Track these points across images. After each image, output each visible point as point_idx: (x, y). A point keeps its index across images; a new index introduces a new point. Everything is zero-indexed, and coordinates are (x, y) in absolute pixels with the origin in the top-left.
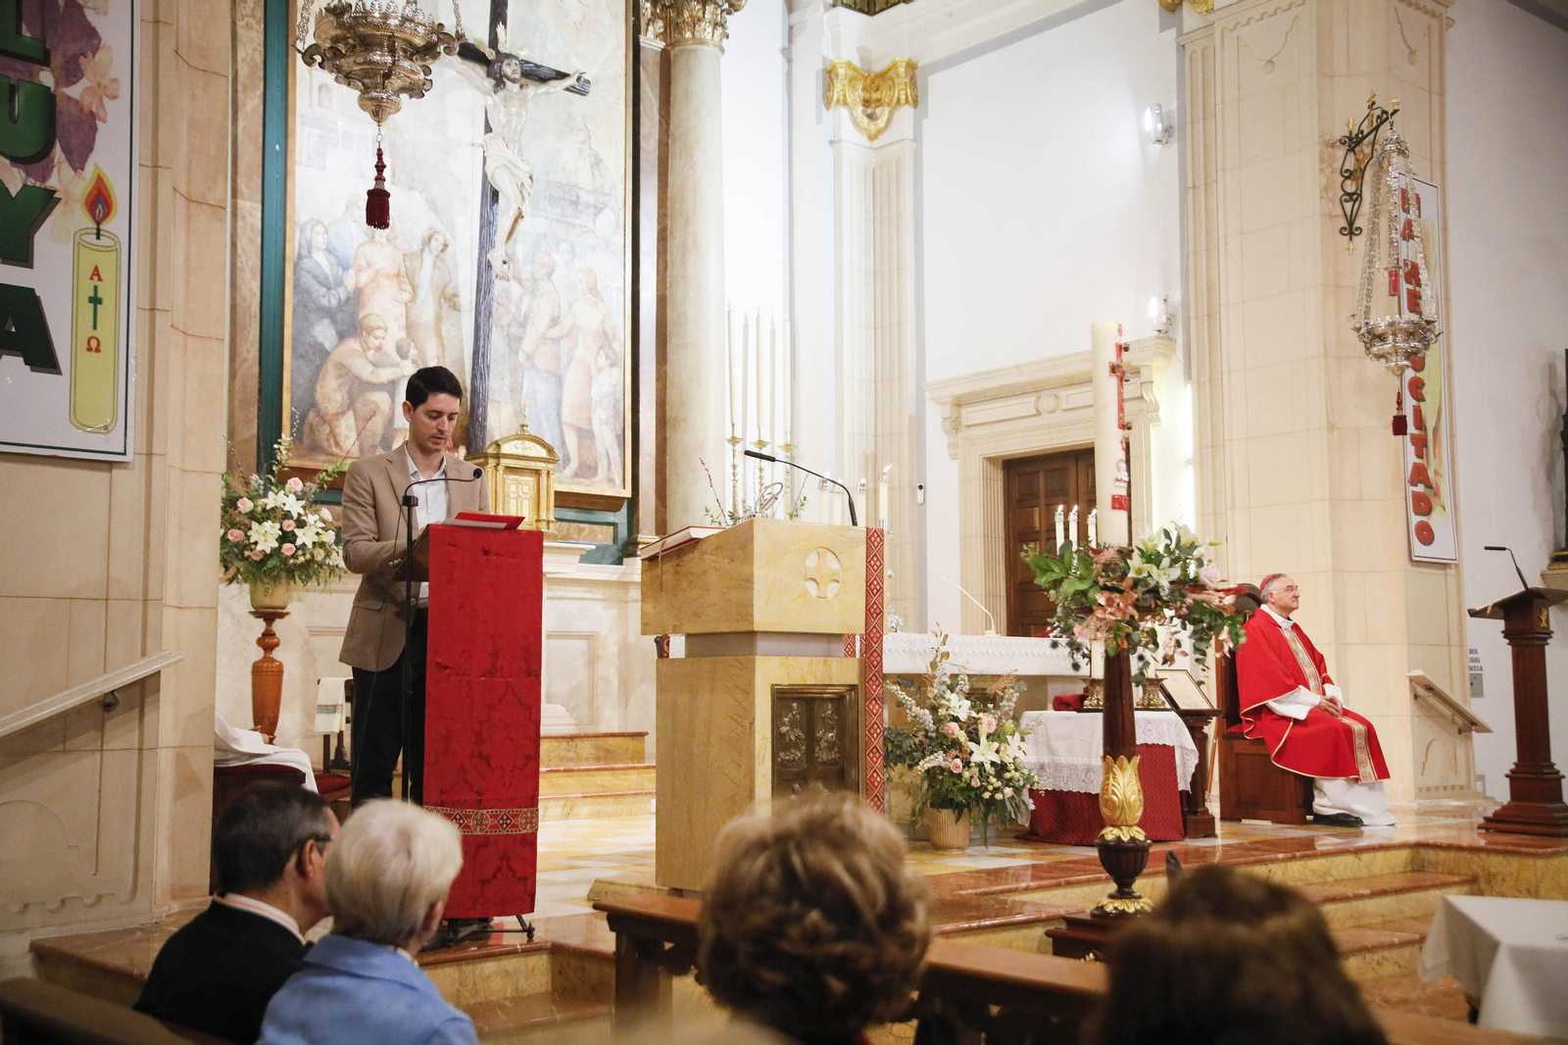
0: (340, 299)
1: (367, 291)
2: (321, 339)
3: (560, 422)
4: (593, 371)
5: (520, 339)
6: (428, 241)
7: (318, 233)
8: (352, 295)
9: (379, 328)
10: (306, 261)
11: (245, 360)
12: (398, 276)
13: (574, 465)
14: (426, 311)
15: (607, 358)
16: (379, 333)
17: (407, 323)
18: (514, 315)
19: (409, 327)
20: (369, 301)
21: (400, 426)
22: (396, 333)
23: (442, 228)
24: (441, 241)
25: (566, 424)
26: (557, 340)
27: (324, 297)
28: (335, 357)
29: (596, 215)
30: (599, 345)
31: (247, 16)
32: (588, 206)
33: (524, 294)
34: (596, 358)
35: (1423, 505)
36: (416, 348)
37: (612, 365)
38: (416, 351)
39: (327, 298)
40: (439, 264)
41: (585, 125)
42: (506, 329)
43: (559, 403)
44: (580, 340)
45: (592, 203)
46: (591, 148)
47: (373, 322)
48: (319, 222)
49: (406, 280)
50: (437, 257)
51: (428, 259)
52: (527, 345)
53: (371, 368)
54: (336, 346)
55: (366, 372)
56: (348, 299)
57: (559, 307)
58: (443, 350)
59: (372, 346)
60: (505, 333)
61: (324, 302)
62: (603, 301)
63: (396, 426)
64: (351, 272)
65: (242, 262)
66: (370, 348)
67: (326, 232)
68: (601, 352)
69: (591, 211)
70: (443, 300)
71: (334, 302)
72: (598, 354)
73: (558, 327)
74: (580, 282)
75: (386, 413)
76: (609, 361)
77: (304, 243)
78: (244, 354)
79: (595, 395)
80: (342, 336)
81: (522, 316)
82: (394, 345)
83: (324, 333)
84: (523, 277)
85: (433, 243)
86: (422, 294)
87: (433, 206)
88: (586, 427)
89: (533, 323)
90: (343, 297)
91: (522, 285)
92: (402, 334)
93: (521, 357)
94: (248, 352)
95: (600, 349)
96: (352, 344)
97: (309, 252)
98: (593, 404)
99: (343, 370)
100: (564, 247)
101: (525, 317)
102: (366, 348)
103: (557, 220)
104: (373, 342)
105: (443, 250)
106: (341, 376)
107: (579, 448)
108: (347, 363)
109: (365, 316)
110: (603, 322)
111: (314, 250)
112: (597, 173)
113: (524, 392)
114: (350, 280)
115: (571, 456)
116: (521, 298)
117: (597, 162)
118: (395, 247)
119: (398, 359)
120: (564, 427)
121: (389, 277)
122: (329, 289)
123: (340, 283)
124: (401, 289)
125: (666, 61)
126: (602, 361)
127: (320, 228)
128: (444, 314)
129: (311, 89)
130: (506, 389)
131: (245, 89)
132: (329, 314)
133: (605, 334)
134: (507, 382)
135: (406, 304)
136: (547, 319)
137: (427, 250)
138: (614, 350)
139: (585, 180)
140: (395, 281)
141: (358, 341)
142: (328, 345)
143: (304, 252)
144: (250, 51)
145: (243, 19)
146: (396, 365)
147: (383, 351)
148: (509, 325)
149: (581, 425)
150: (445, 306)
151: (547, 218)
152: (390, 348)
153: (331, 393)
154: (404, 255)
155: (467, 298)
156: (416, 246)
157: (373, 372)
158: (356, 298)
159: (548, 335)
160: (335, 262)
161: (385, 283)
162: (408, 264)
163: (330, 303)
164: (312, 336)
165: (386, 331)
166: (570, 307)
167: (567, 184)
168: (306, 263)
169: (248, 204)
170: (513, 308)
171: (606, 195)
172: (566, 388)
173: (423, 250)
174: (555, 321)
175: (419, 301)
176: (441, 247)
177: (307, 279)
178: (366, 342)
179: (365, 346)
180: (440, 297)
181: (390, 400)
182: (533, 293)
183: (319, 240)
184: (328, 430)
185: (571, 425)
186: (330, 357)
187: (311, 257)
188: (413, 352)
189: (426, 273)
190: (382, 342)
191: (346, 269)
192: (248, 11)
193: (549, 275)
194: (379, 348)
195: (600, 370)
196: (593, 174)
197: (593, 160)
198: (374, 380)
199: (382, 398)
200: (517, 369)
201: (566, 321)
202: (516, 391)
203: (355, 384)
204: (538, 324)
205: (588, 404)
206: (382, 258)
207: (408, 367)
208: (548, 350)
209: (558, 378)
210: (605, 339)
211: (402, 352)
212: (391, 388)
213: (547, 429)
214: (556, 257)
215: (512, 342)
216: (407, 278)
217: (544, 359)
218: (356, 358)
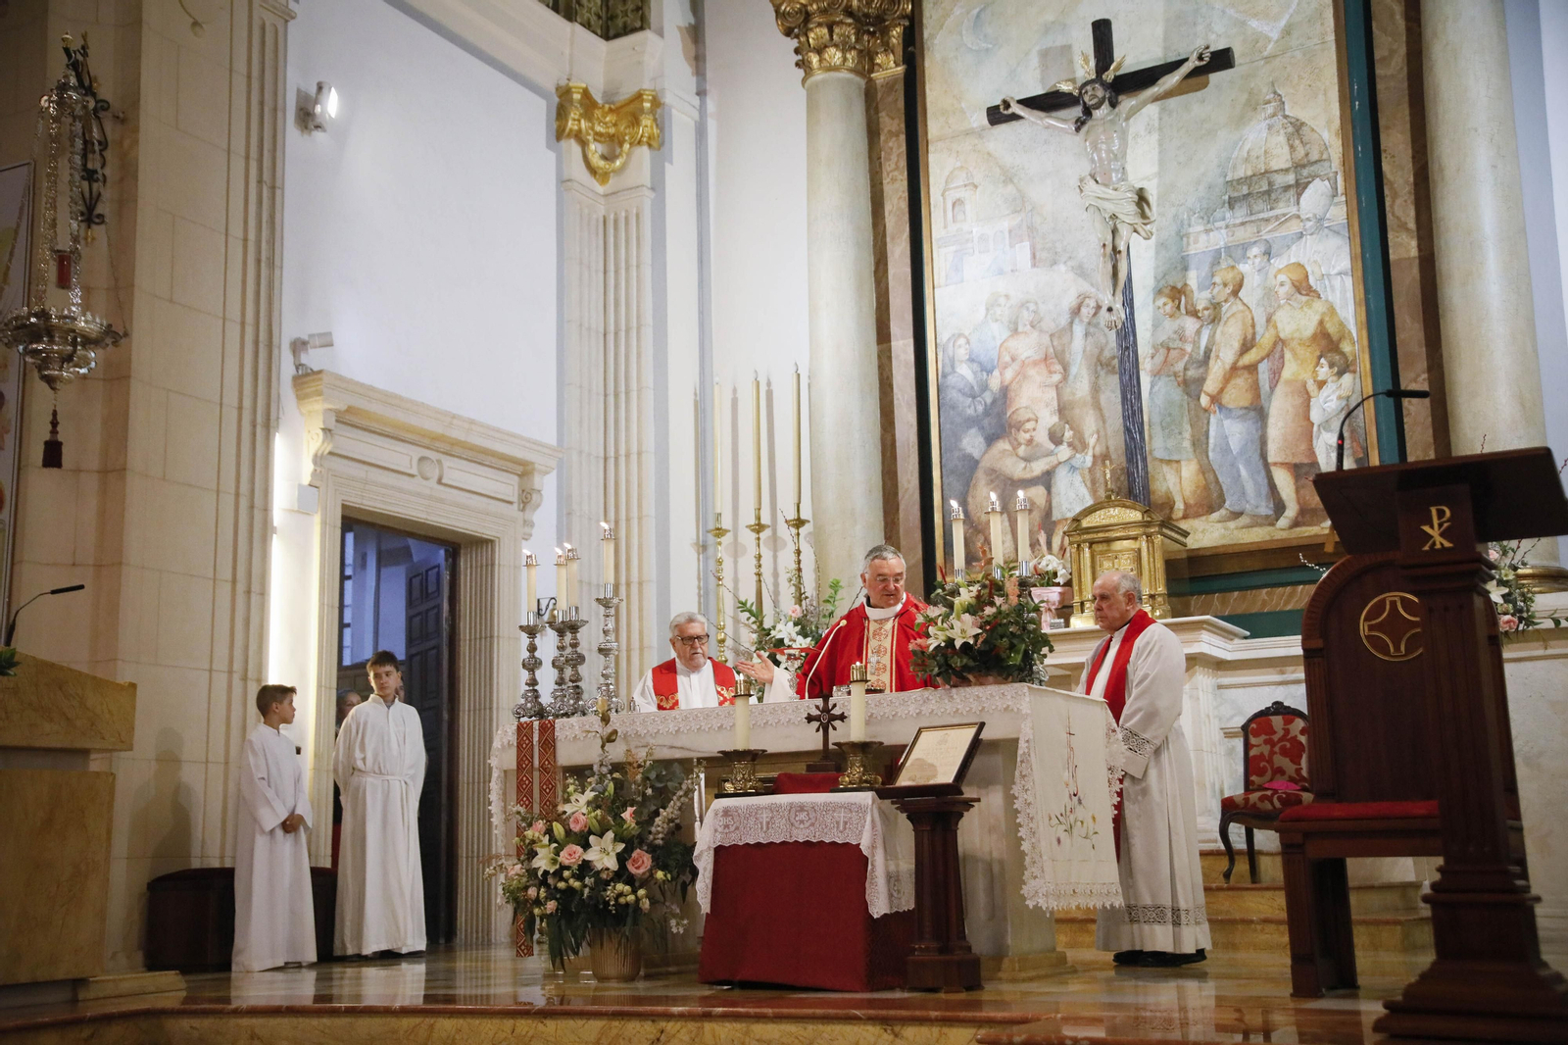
0: (985, 403)
1: (1014, 386)
2: (969, 450)
3: (1266, 465)
4: (1311, 387)
5: (1201, 380)
6: (1076, 311)
7: (960, 346)
8: (997, 396)
9: (1028, 420)
10: (950, 377)
11: (907, 490)
12: (1046, 359)
13: (1291, 511)
14: (1082, 386)
15: (1331, 366)
16: (1029, 426)
17: (1059, 405)
18: (1191, 356)
19: (1063, 410)
20: (1016, 396)
21: (1059, 517)
22: (1048, 419)
23: (1093, 290)
24: (1092, 304)
25: (1275, 464)
26: (1252, 368)
27: (969, 407)
28: (985, 464)
29: (1299, 195)
30: (1319, 353)
31: (891, 171)
32: (1287, 188)
33: (1202, 326)
34: (1314, 371)
36: (1071, 428)
37: (1340, 374)
38: (1071, 432)
39: (973, 407)
40: (1092, 330)
41: (1275, 93)
42: (1182, 374)
43: (1263, 442)
44: (1288, 355)
45: (1293, 182)
46: (1285, 117)
47: (1023, 415)
48: (960, 335)
49: (1055, 360)
50: (1089, 323)
51: (1079, 330)
52: (1211, 385)
53: (1023, 464)
54: (985, 452)
55: (1017, 469)
56: (994, 402)
57: (1253, 326)
58: (1104, 422)
59: (1022, 441)
60: (1180, 379)
61: (970, 412)
62: (1319, 297)
63: (1054, 519)
64: (996, 373)
65: (898, 399)
66: (1020, 444)
67: (968, 342)
68: (1323, 360)
69: (1292, 192)
70: (1099, 368)
71: (980, 408)
72: (1318, 364)
73: (1254, 349)
74: (1282, 284)
75: (1043, 507)
76: (1336, 369)
77: (947, 361)
78: (906, 485)
79: (1316, 416)
80: (991, 440)
81: (1202, 352)
82: (1047, 433)
83: (972, 443)
84: (1200, 307)
85: (1084, 310)
86: (1074, 370)
87: (1081, 271)
88: (1306, 461)
89: (1218, 357)
90: (989, 401)
91: (1198, 318)
92: (1055, 419)
93: (1204, 400)
94: (909, 482)
95: (1320, 357)
96: (1003, 445)
97: (953, 367)
98: (1315, 428)
99: (994, 474)
100: (1255, 251)
101: (1205, 353)
102: (1016, 445)
103: (1243, 224)
104: (1023, 437)
105: (1095, 314)
106: (992, 481)
107: (1297, 491)
108: (997, 466)
109: (1013, 412)
110: (1321, 323)
111: (957, 364)
112: (1297, 142)
113: (1211, 441)
114: (995, 383)
115: (1287, 504)
116: (1198, 332)
117: (1296, 130)
118: (1041, 331)
119: (1052, 446)
120: (1273, 468)
121: (1035, 363)
122: (974, 397)
123: (985, 387)
124: (1050, 372)
126: (1324, 371)
127: (962, 341)
128: (1101, 382)
129: (945, 212)
130: (1187, 444)
131: (893, 239)
132: (972, 422)
133: (1326, 335)
134: (1187, 435)
135: (1057, 386)
136: (1236, 345)
137: (1077, 321)
138: (1343, 354)
139: (1279, 159)
140: (1043, 366)
141: (1007, 440)
142: (976, 454)
143: (948, 369)
144: (895, 201)
145: (888, 175)
146: (1050, 453)
147: (1034, 443)
148: (1186, 369)
149: (1297, 461)
150: (1102, 373)
151: (1227, 227)
152: (1042, 437)
153: (982, 499)
154: (1052, 336)
156: (1064, 320)
157: (1025, 468)
158: (1003, 397)
159: (1241, 363)
160: (979, 369)
161: (1032, 372)
162: (1055, 343)
163: (976, 411)
164: (960, 450)
165: (1037, 421)
166: (1269, 320)
167: (1254, 175)
168: (952, 380)
169: (901, 342)
170: (1189, 348)
171: (1316, 162)
172: (1271, 420)
173: (1072, 323)
174: (1246, 346)
175: (1071, 377)
176: (1092, 312)
177: (952, 395)
178: (1016, 439)
179: (1015, 443)
180: (1096, 365)
181: (1045, 492)
182: (1214, 320)
183: (962, 353)
184: (982, 539)
185: (1282, 464)
186: (980, 465)
187: (955, 372)
188: (1068, 434)
189: (1079, 345)
190: (1033, 434)
191: (990, 372)
192: (893, 166)
193: (1235, 293)
194: (1030, 442)
195: (1321, 384)
196: (1292, 147)
197: (1290, 129)
198: (1028, 476)
199: (1038, 493)
200: (1199, 421)
201: (1265, 339)
202: (1200, 443)
203: (1008, 486)
204: (1226, 355)
205: (1307, 432)
206: (1027, 347)
207: (1064, 452)
208: (1241, 382)
209: (1258, 412)
210: (1327, 343)
211: (1056, 438)
212: (1047, 479)
213: (1248, 477)
214: (1244, 268)
215: (1191, 387)
216: (1056, 358)
217: (1237, 394)
218: (1006, 458)
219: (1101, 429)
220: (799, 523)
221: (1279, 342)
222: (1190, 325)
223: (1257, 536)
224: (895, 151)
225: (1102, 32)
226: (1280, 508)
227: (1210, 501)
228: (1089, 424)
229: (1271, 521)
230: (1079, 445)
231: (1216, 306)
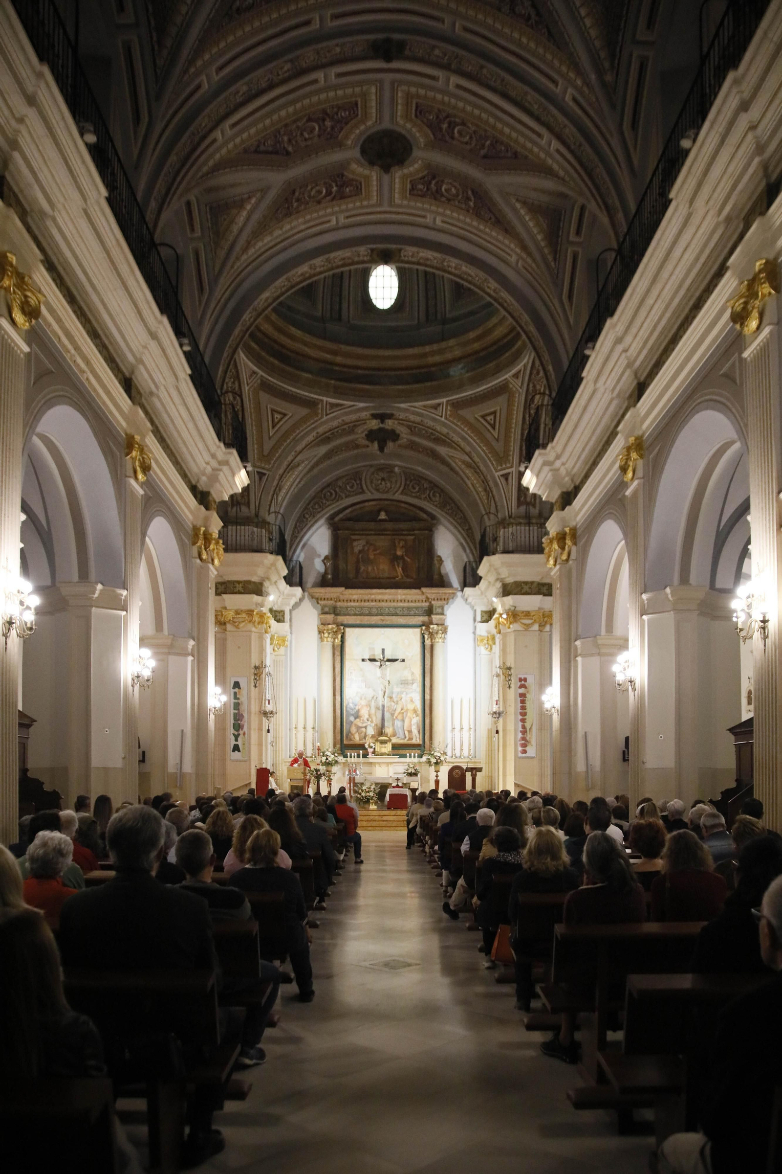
1: (360, 709)
4: (412, 718)
6: (373, 698)
13: (407, 738)
14: (373, 711)
16: (363, 717)
19: (370, 715)
20: (361, 711)
22: (367, 716)
23: (376, 694)
26: (403, 713)
28: (354, 723)
30: (413, 713)
33: (395, 705)
35: (524, 745)
36: (371, 719)
43: (404, 726)
44: (409, 712)
46: (411, 671)
47: (362, 715)
48: (350, 698)
51: (373, 701)
52: (396, 715)
54: (354, 721)
55: (360, 725)
57: (404, 706)
60: (391, 713)
61: (351, 713)
62: (414, 703)
63: (367, 735)
64: (357, 706)
65: (337, 706)
69: (413, 684)
71: (354, 713)
74: (409, 700)
75: (365, 732)
76: (416, 716)
77: (347, 703)
78: (337, 724)
79: (414, 724)
80: (355, 719)
83: (352, 719)
84: (395, 701)
86: (373, 708)
87: (374, 690)
90: (355, 711)
92: (369, 717)
93: (394, 717)
96: (358, 720)
99: (356, 725)
100: (405, 693)
101: (395, 709)
104: (362, 719)
107: (409, 735)
108: (356, 723)
109: (360, 714)
110: (414, 707)
111: (349, 704)
114: (357, 708)
117: (413, 673)
118: (366, 700)
122: (352, 710)
123: (354, 709)
124: (368, 708)
125: (432, 647)
126: (414, 715)
128: (378, 712)
129: (348, 674)
131: (337, 674)
132: (353, 715)
135: (369, 711)
138: (417, 713)
139: (410, 678)
140: (366, 706)
142: (352, 721)
144: (338, 667)
145: (337, 662)
146: (366, 723)
148: (392, 711)
149: (409, 730)
150: (378, 710)
152: (365, 719)
153: (353, 730)
154: (368, 701)
155: (381, 708)
157: (362, 725)
158: (358, 711)
159: (401, 712)
161: (364, 707)
162: (370, 703)
164: (349, 719)
165: (365, 716)
166: (406, 705)
167: (405, 680)
168: (348, 706)
169: (338, 695)
171: (416, 680)
172: (405, 723)
174: (402, 709)
177: (348, 709)
178: (360, 719)
180: (377, 708)
182: (397, 704)
183: (351, 701)
189: (373, 704)
191: (355, 706)
193: (401, 700)
196: (412, 676)
199: (364, 730)
200: (393, 720)
201: (405, 708)
202: (393, 725)
203: (359, 728)
204: (399, 710)
205: (411, 725)
206: (363, 702)
207: (369, 723)
208: (401, 715)
209: (403, 721)
210: (415, 711)
211: (368, 720)
212: (366, 727)
213: (401, 731)
214: (403, 696)
215: (392, 715)
216: (369, 706)
217: (400, 717)
218: (358, 722)
219: (377, 720)
220: (313, 728)
221: (407, 710)
222: (393, 704)
223: (401, 742)
224: (338, 659)
225: (383, 650)
226: (405, 737)
227: (394, 735)
228: (374, 718)
229: (404, 739)
230: (372, 722)
231: (397, 701)
